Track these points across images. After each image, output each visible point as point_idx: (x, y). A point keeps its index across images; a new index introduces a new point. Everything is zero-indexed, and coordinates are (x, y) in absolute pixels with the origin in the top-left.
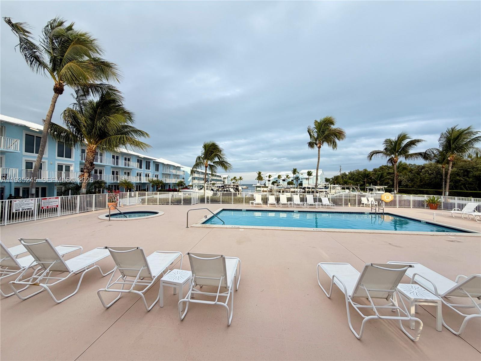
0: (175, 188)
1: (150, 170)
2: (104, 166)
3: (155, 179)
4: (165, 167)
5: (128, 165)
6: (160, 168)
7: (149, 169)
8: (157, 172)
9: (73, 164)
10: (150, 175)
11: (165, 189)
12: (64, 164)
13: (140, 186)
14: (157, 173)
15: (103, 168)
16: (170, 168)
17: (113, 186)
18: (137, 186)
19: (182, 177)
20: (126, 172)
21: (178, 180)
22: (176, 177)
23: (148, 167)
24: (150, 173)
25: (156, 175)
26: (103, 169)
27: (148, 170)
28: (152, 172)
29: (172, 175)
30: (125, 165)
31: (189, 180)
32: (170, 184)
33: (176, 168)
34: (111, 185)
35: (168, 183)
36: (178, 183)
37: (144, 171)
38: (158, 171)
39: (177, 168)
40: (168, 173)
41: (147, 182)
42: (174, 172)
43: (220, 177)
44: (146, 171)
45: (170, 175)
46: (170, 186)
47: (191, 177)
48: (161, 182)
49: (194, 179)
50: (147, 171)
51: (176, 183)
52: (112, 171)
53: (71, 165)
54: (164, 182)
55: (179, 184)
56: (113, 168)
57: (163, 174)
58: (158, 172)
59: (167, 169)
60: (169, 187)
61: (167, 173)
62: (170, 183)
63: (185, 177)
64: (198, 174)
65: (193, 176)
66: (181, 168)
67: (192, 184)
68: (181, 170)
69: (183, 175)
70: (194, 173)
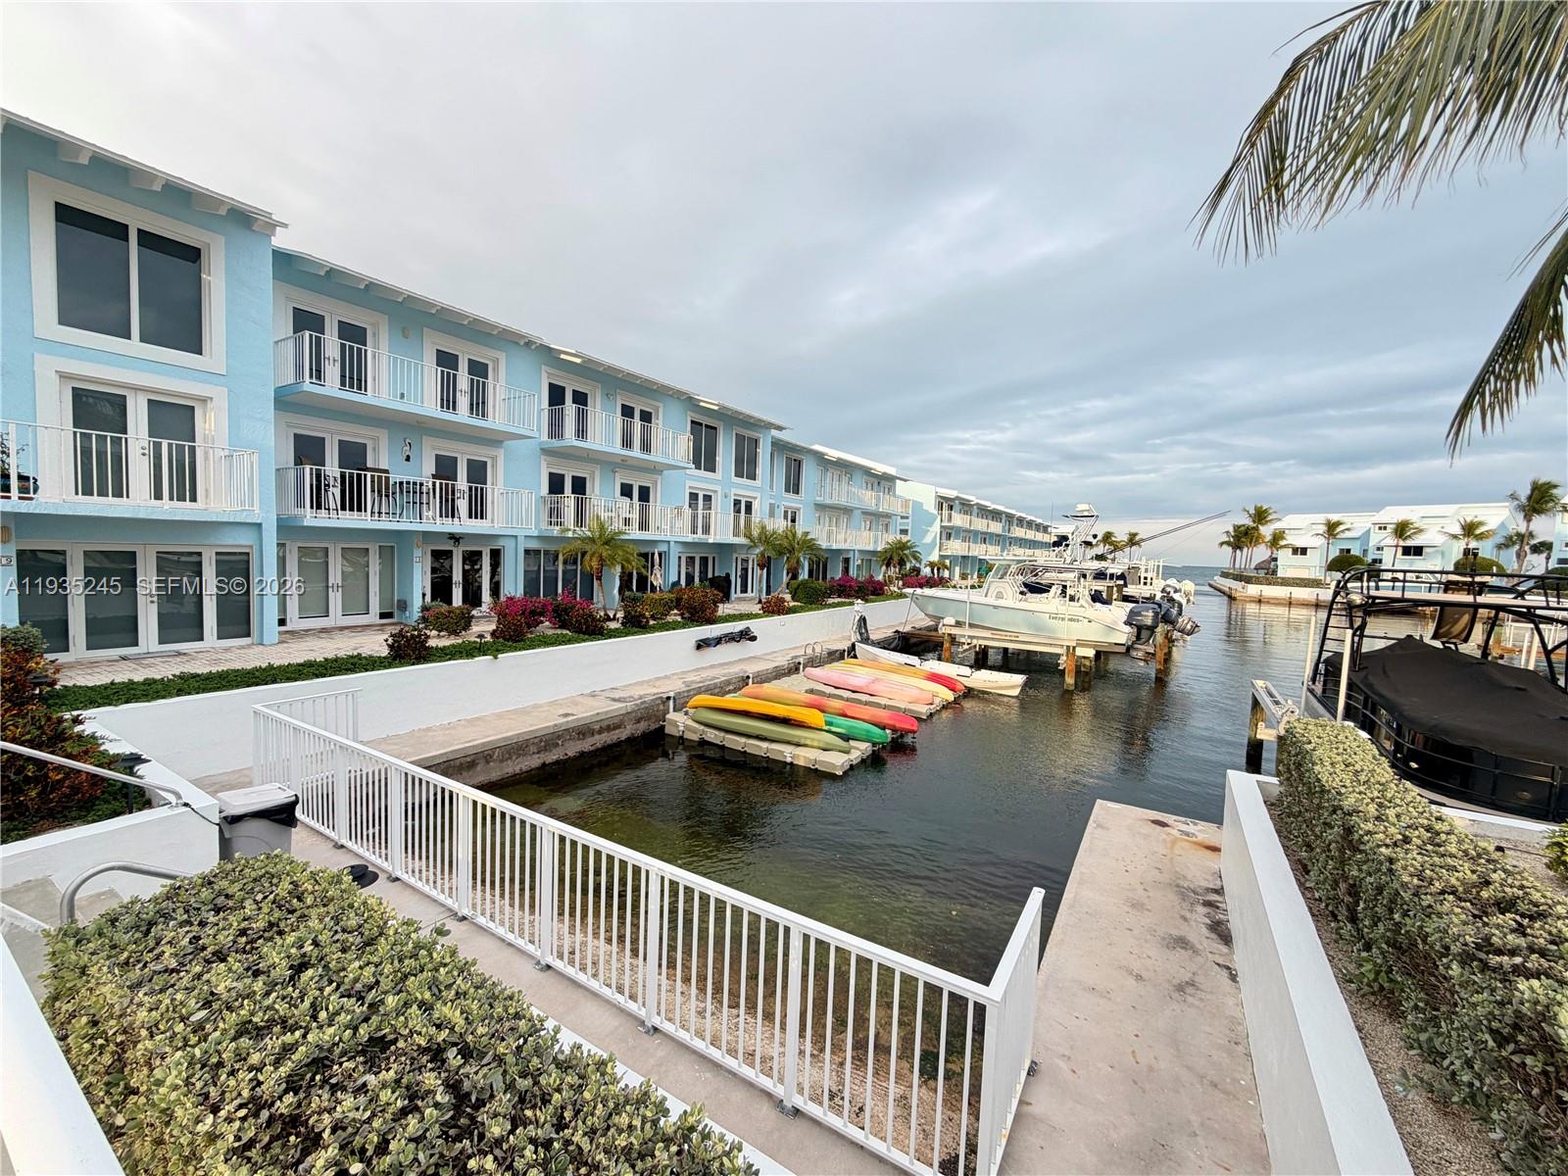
0: (872, 577)
1: (758, 483)
2: (494, 440)
3: (780, 525)
4: (829, 474)
5: (646, 447)
6: (809, 473)
7: (752, 476)
8: (791, 496)
9: (219, 395)
10: (755, 506)
11: (825, 578)
12: (136, 389)
13: (704, 561)
14: (790, 501)
15: (492, 452)
16: (850, 479)
17: (556, 558)
18: (691, 560)
19: (899, 528)
20: (630, 487)
21: (885, 535)
22: (874, 527)
23: (746, 466)
24: (755, 498)
25: (786, 512)
26: (494, 459)
27: (744, 481)
28: (765, 492)
29: (857, 513)
30: (627, 443)
31: (928, 539)
32: (851, 555)
33: (876, 484)
34: (547, 552)
35: (839, 551)
36: (886, 551)
37: (724, 482)
38: (797, 491)
39: (882, 482)
40: (843, 501)
41: (741, 540)
42: (868, 498)
43: (1045, 529)
44: (738, 486)
45: (847, 511)
46: (847, 561)
47: (936, 528)
48: (809, 546)
49: (948, 533)
50: (743, 488)
51: (874, 553)
52: (551, 475)
53: (204, 400)
54: (824, 544)
55: (891, 558)
56: (549, 459)
57: (821, 507)
58: (795, 496)
59: (836, 483)
60: (846, 570)
61: (834, 501)
62: (848, 551)
63: (909, 528)
64: (966, 513)
65: (945, 524)
66: (898, 481)
67: (941, 556)
68: (898, 492)
69: (902, 517)
70: (951, 508)
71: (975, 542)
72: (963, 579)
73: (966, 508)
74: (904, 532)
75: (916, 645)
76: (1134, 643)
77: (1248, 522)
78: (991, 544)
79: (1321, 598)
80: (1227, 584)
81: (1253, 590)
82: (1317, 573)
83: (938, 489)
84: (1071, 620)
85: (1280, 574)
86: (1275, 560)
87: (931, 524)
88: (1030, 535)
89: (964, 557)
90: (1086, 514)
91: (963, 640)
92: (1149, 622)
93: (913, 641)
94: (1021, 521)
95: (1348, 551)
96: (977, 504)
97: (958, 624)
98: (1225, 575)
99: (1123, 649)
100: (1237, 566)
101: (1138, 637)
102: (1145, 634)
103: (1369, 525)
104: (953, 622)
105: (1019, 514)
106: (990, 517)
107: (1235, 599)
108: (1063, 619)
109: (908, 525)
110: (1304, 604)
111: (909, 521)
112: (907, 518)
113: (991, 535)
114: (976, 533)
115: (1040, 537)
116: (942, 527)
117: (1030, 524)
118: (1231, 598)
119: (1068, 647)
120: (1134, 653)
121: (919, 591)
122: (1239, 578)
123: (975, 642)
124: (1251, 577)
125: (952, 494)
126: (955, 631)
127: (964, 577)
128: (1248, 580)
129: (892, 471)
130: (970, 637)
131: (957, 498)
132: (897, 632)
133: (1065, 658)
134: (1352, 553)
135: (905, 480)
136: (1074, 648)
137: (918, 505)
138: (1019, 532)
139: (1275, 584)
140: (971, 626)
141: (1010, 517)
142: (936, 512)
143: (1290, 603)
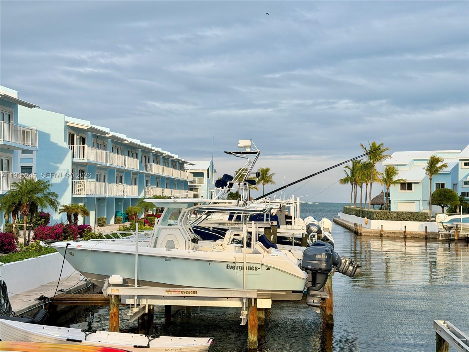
19: (22, 165)
36: (11, 194)
43: (181, 166)
47: (67, 165)
49: (81, 171)
63: (33, 165)
64: (100, 147)
65: (77, 160)
66: (20, 107)
67: (74, 199)
68: (20, 121)
69: (24, 152)
70: (83, 141)
71: (111, 181)
72: (100, 225)
73: (100, 142)
74: (27, 169)
75: (65, 312)
76: (309, 289)
77: (365, 159)
78: (127, 184)
79: (429, 230)
80: (351, 220)
81: (375, 225)
82: (421, 207)
83: (68, 119)
84: (249, 268)
85: (393, 208)
86: (388, 195)
87: (61, 160)
88: (168, 172)
89: (99, 199)
90: (248, 150)
91: (128, 301)
92: (323, 265)
93: (61, 307)
94: (158, 158)
95: (443, 185)
96: (113, 137)
97: (126, 283)
98: (348, 211)
99: (299, 297)
100: (358, 201)
101: (314, 283)
102: (319, 278)
103: (457, 161)
104: (120, 281)
105: (156, 149)
106: (126, 152)
107: (361, 235)
108: (241, 268)
109: (32, 161)
110: (416, 238)
111: (33, 156)
112: (30, 152)
113: (128, 173)
114: (111, 170)
115: (177, 174)
116: (74, 164)
117: (167, 161)
118: (356, 233)
119: (249, 300)
120: (310, 300)
121: (73, 244)
122: (361, 213)
123: (143, 302)
124: (372, 213)
125: (84, 124)
126: (122, 291)
127: (101, 222)
128: (370, 216)
129: (13, 94)
130: (140, 297)
131: (91, 129)
132: (42, 298)
133: (245, 312)
134: (446, 187)
135: (31, 106)
136: (255, 300)
137: (44, 137)
138: (157, 170)
139: (392, 219)
140: (141, 283)
141: (146, 151)
142: (66, 145)
143: (405, 237)
